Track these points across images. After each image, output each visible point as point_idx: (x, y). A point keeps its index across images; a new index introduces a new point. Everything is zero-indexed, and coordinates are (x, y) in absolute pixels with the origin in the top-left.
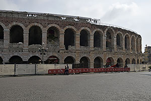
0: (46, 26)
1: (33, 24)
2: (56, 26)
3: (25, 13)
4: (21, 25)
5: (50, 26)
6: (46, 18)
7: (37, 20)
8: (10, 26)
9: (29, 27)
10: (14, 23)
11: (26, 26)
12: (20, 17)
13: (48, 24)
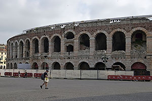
0: (130, 31)
1: (116, 30)
2: (141, 29)
3: (108, 20)
4: (104, 32)
5: (134, 30)
6: (129, 22)
7: (119, 25)
8: (95, 34)
9: (112, 33)
10: (98, 32)
11: (109, 33)
12: (104, 24)
13: (132, 28)
